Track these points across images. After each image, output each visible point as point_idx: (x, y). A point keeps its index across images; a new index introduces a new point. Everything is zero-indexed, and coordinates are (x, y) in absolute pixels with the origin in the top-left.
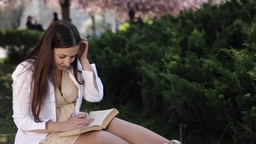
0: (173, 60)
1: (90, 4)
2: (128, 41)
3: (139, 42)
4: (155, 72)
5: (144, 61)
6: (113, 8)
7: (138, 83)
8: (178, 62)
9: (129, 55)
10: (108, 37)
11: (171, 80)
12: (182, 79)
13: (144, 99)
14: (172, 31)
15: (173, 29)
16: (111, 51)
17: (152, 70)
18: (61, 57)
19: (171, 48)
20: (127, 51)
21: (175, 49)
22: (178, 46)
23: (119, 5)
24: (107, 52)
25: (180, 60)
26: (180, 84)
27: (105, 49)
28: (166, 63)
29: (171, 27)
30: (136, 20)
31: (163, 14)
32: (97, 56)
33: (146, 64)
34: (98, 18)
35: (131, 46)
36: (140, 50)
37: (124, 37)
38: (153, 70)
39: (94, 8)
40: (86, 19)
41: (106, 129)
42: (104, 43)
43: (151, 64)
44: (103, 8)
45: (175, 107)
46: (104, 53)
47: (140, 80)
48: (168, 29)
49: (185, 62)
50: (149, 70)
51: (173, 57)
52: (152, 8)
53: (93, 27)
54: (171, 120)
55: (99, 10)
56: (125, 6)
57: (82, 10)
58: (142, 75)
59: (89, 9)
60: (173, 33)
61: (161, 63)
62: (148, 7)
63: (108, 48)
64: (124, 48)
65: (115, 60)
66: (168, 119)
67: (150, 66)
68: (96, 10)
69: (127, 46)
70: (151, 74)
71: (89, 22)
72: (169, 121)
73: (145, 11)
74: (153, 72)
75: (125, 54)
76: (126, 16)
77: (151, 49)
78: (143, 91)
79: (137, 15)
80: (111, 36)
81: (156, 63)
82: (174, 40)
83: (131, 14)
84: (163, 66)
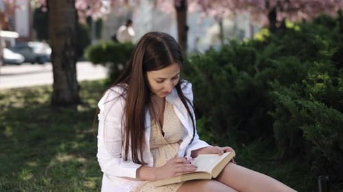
0: (320, 81)
1: (215, 5)
2: (259, 56)
3: (273, 56)
4: (293, 99)
5: (277, 82)
6: (246, 9)
7: (269, 113)
8: (327, 84)
9: (258, 74)
10: (231, 50)
11: (314, 109)
12: (331, 109)
13: (276, 136)
14: (323, 39)
15: (325, 36)
16: (234, 69)
17: (288, 96)
18: (158, 82)
19: (317, 64)
20: (256, 69)
21: (322, 64)
22: (329, 61)
23: (254, 4)
24: (229, 71)
25: (330, 81)
26: (327, 116)
27: (226, 66)
28: (308, 86)
29: (322, 34)
30: (278, 25)
31: (317, 15)
32: (214, 76)
33: (281, 87)
34: (228, 23)
35: (262, 61)
36: (275, 67)
37: (253, 49)
38: (290, 95)
39: (221, 9)
40: (211, 25)
41: (217, 179)
42: (225, 58)
43: (288, 87)
44: (232, 10)
45: (320, 149)
46: (224, 72)
47: (273, 109)
48: (318, 36)
49: (337, 84)
50: (285, 96)
51: (319, 77)
52: (302, 7)
53: (221, 36)
54: (315, 167)
55: (228, 12)
56: (263, 5)
57: (203, 14)
58: (275, 103)
59: (213, 13)
60: (324, 42)
61: (303, 86)
62: (297, 5)
63: (230, 65)
64: (253, 64)
65: (239, 82)
66: (311, 166)
67: (286, 89)
68: (223, 12)
69: (258, 62)
70: (287, 101)
71: (215, 29)
72: (312, 168)
73: (292, 11)
74: (290, 98)
75: (253, 73)
76: (264, 19)
77: (289, 66)
78: (275, 124)
79: (279, 17)
80: (235, 49)
81: (295, 85)
82: (325, 52)
83: (272, 16)
84: (305, 90)
